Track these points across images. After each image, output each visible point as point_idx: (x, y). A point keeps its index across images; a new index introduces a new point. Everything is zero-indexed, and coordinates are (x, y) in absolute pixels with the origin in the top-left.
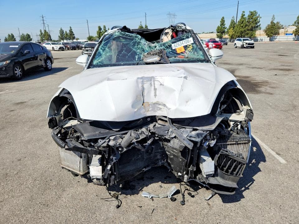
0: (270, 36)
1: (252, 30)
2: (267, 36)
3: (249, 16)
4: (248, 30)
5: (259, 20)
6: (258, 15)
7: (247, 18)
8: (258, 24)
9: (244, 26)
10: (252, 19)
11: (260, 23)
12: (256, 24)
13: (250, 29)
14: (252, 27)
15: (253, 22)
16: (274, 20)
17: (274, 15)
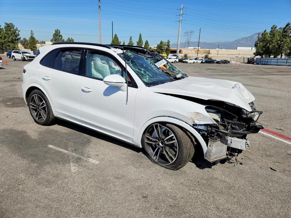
0: (34, 50)
1: (12, 42)
2: (30, 50)
3: (5, 27)
4: (9, 42)
5: (18, 33)
6: (15, 28)
7: (4, 30)
8: (18, 37)
9: (3, 37)
10: (10, 31)
11: (20, 36)
12: (16, 36)
13: (11, 41)
14: (12, 39)
15: (12, 34)
16: (33, 35)
17: (32, 30)
